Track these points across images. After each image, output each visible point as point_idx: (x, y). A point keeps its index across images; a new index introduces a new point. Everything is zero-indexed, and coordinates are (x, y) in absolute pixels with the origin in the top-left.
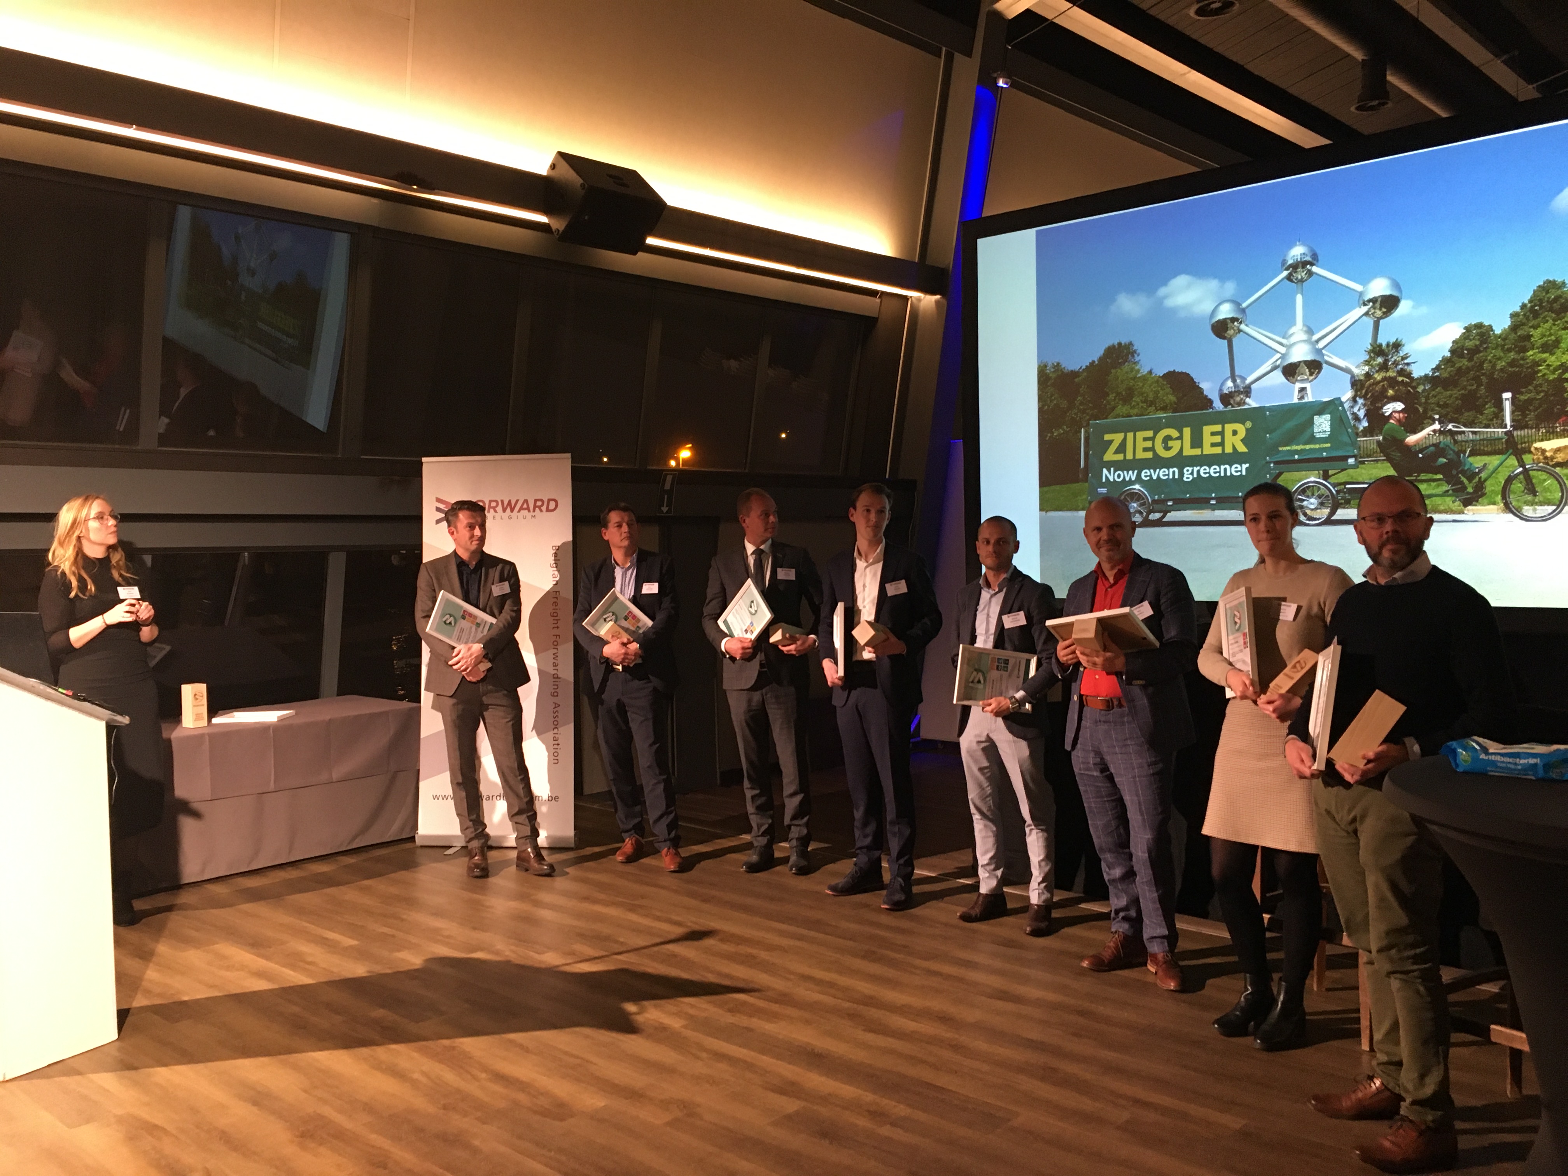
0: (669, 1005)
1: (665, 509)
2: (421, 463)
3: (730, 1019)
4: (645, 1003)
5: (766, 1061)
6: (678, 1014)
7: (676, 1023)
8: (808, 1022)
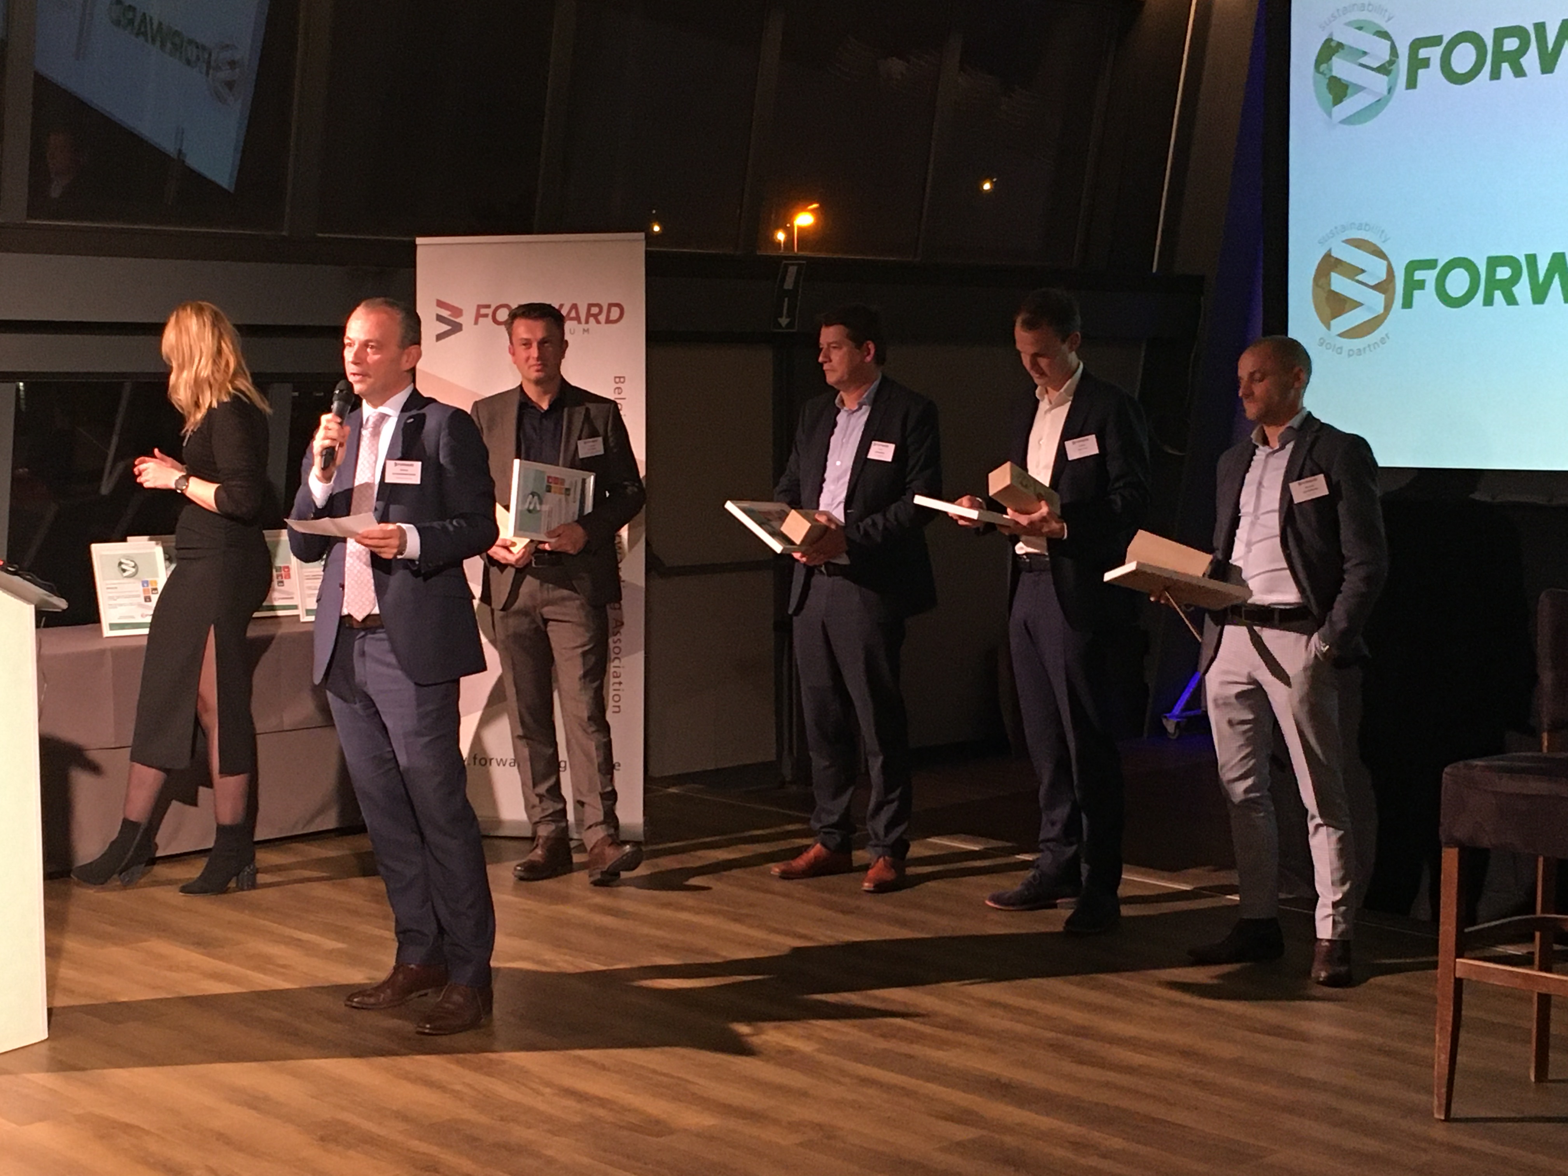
0: (796, 1027)
1: (784, 321)
2: (415, 246)
3: (882, 1044)
4: (761, 1024)
5: (932, 1088)
6: (809, 1038)
7: (806, 1047)
8: (991, 1051)
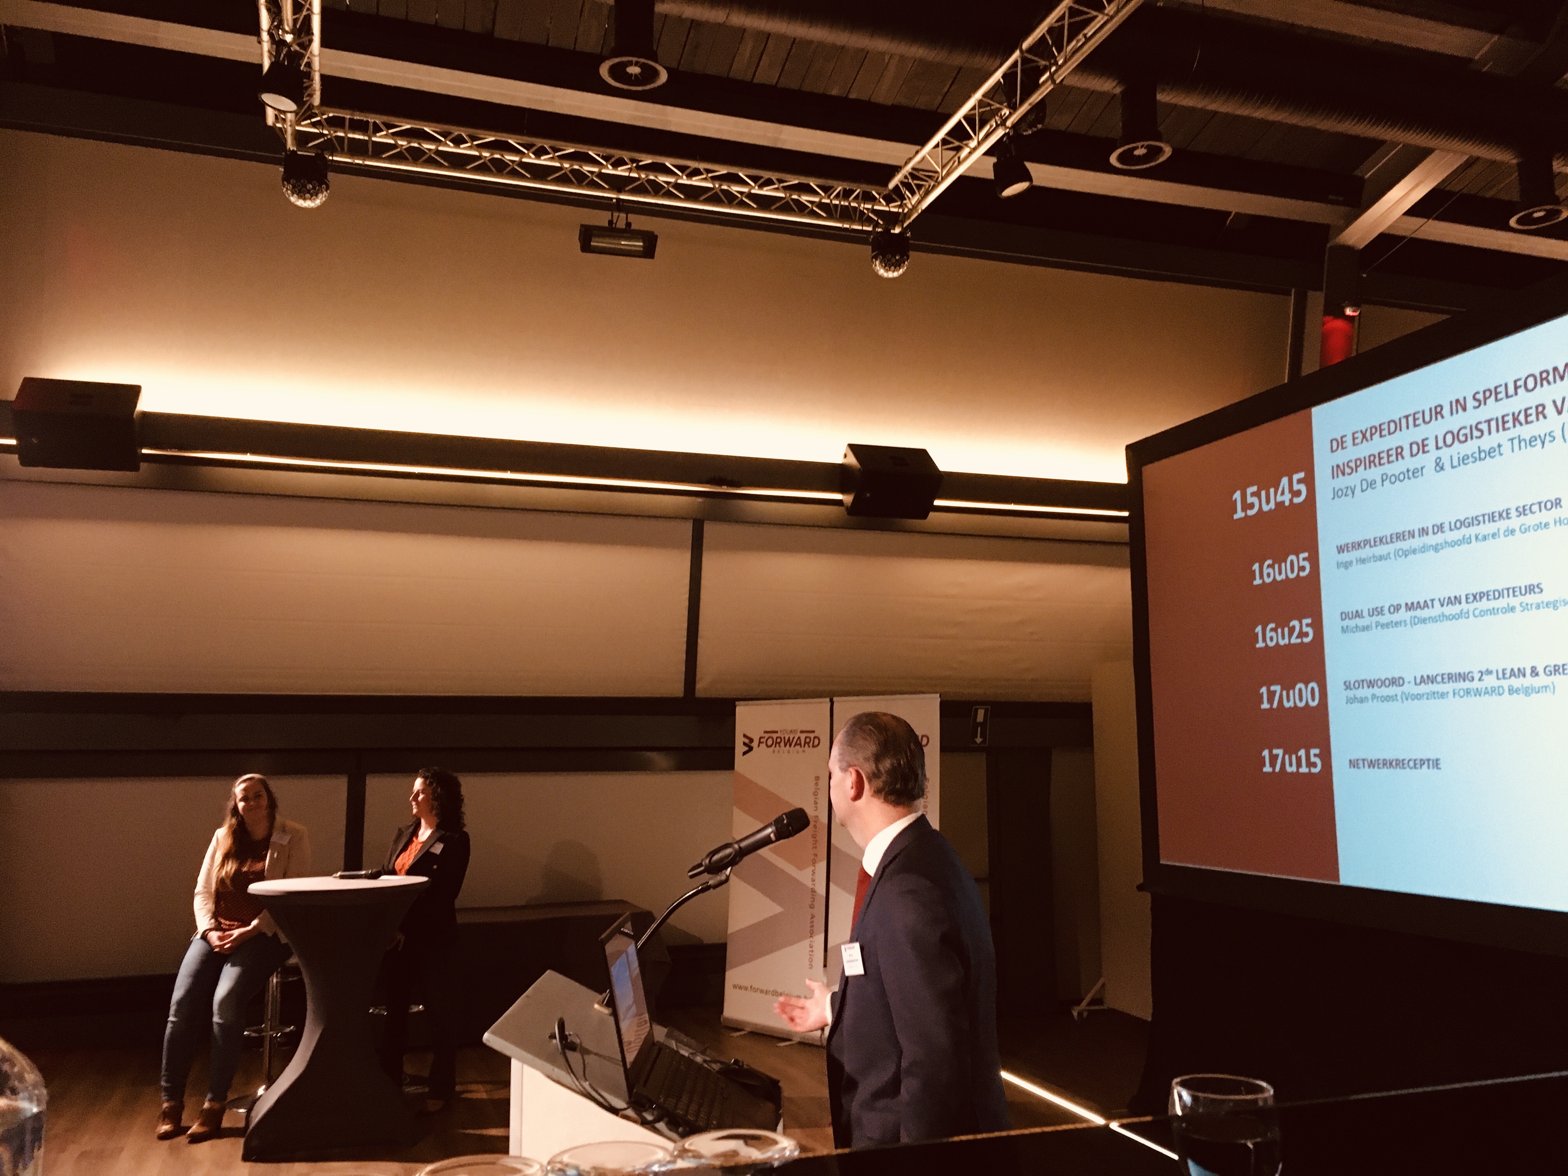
1: (979, 740)
